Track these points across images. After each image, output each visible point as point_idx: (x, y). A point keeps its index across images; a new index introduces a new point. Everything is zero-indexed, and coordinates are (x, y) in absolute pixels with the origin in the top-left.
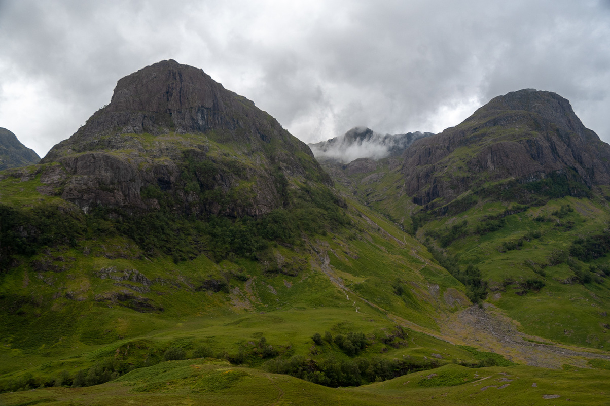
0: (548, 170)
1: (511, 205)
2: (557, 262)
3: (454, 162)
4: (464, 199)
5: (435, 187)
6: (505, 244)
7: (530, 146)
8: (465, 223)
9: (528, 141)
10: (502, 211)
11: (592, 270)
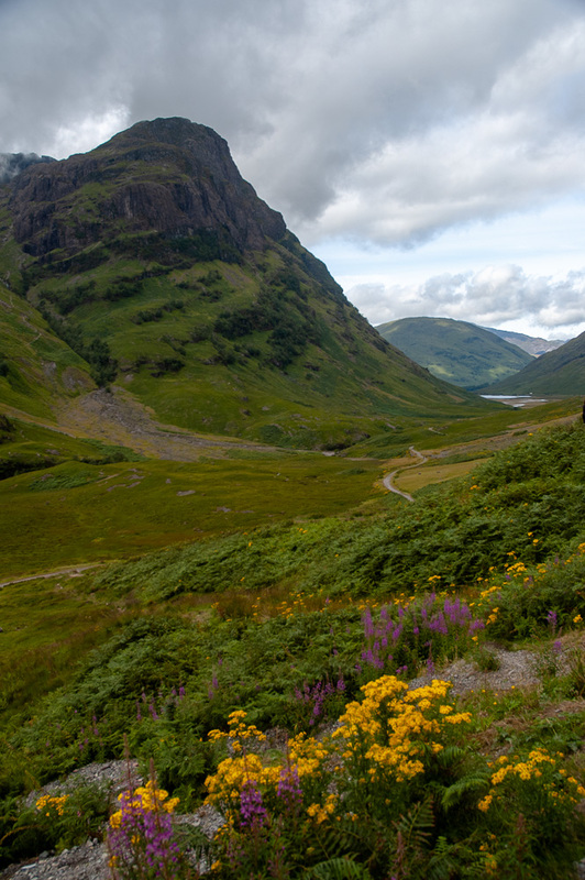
0: (197, 226)
1: (151, 266)
2: (199, 339)
3: (81, 202)
4: (92, 253)
5: (56, 232)
6: (140, 314)
7: (179, 192)
8: (92, 284)
9: (176, 185)
10: (140, 271)
11: (237, 349)
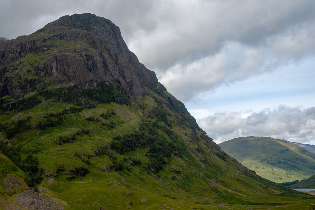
0: (100, 81)
1: (69, 106)
2: (100, 153)
3: (24, 66)
4: (30, 98)
5: (6, 85)
6: (61, 138)
7: (88, 59)
8: (29, 118)
9: (86, 55)
10: (61, 110)
11: (125, 160)
